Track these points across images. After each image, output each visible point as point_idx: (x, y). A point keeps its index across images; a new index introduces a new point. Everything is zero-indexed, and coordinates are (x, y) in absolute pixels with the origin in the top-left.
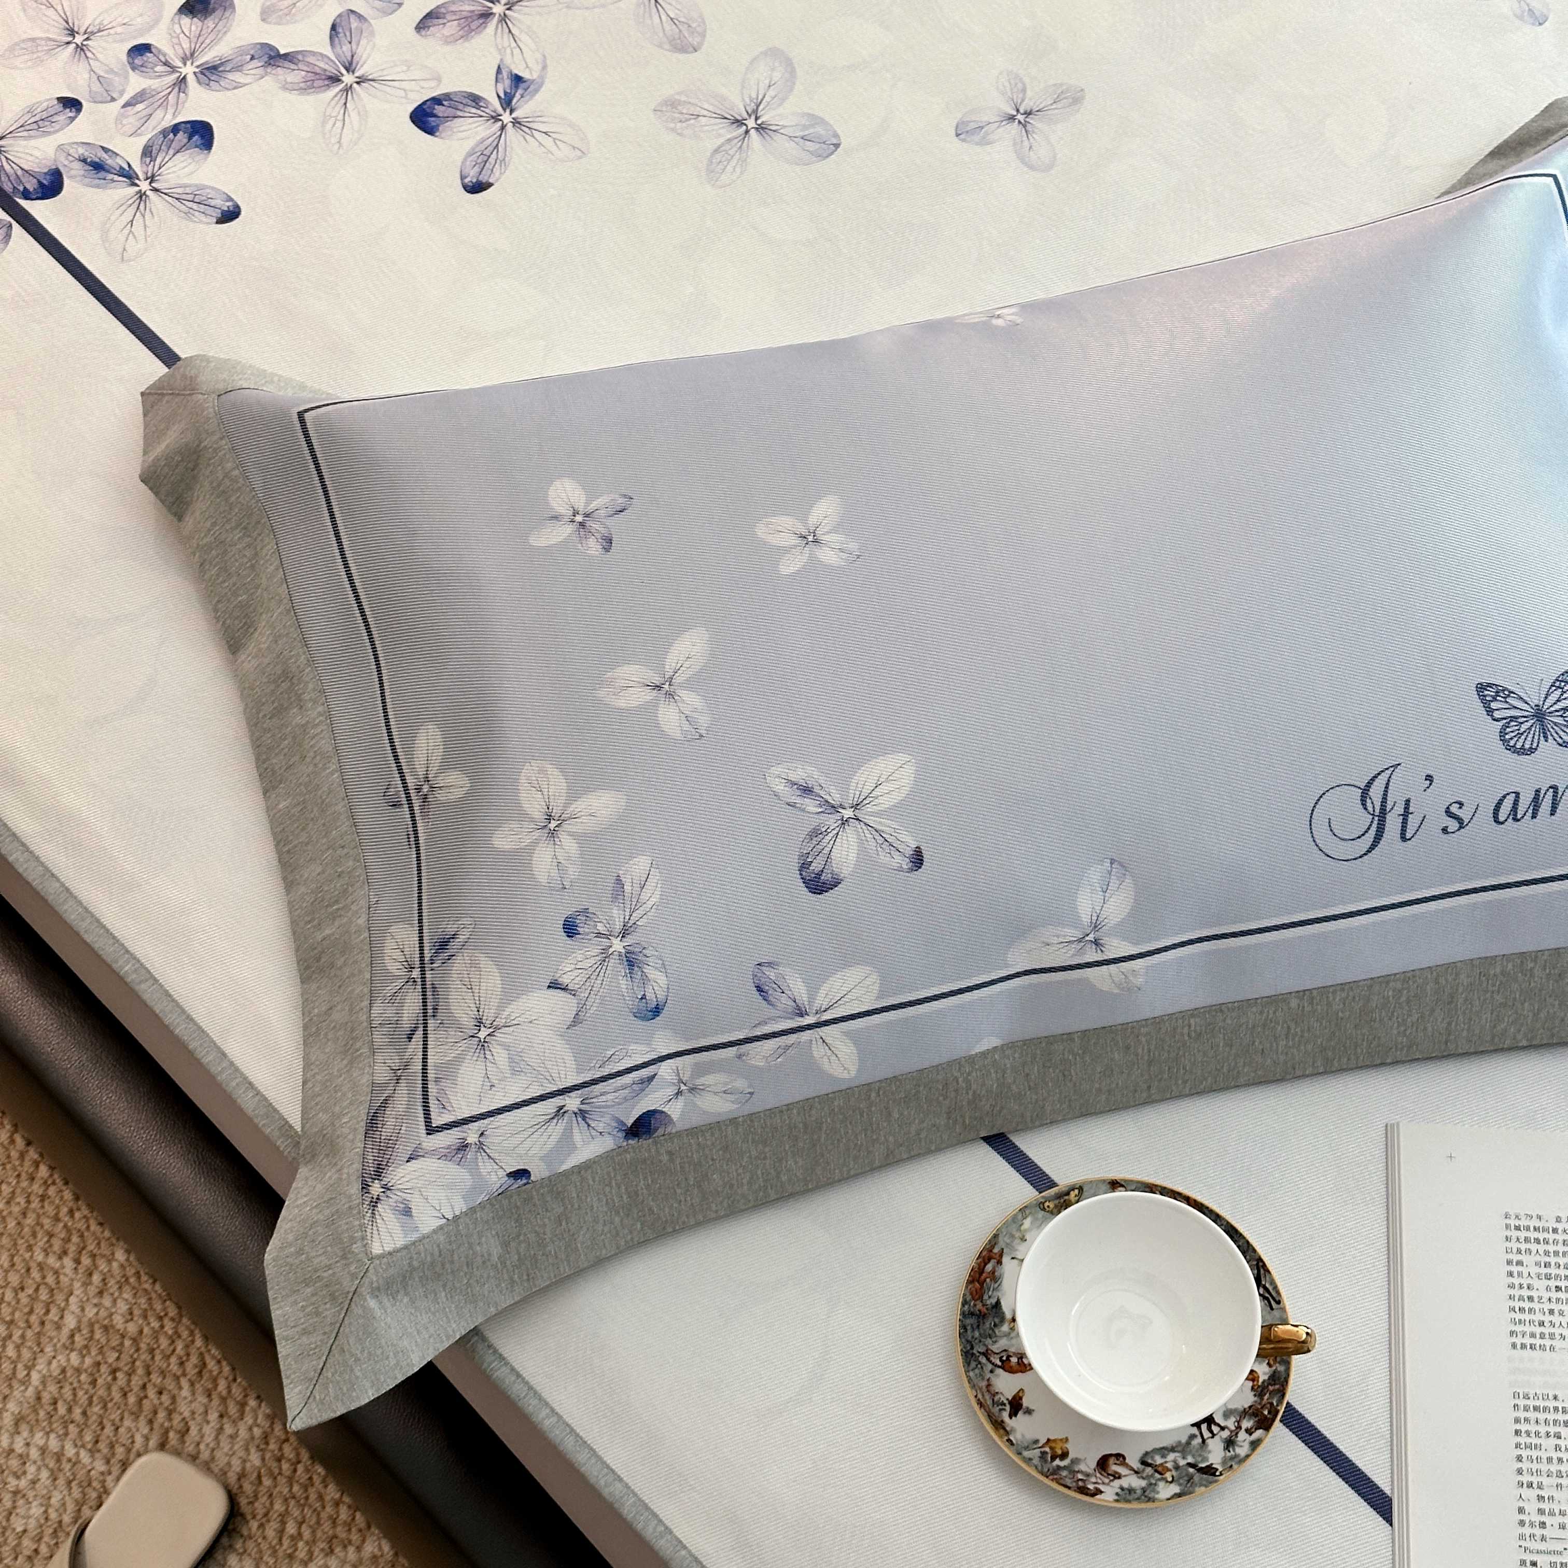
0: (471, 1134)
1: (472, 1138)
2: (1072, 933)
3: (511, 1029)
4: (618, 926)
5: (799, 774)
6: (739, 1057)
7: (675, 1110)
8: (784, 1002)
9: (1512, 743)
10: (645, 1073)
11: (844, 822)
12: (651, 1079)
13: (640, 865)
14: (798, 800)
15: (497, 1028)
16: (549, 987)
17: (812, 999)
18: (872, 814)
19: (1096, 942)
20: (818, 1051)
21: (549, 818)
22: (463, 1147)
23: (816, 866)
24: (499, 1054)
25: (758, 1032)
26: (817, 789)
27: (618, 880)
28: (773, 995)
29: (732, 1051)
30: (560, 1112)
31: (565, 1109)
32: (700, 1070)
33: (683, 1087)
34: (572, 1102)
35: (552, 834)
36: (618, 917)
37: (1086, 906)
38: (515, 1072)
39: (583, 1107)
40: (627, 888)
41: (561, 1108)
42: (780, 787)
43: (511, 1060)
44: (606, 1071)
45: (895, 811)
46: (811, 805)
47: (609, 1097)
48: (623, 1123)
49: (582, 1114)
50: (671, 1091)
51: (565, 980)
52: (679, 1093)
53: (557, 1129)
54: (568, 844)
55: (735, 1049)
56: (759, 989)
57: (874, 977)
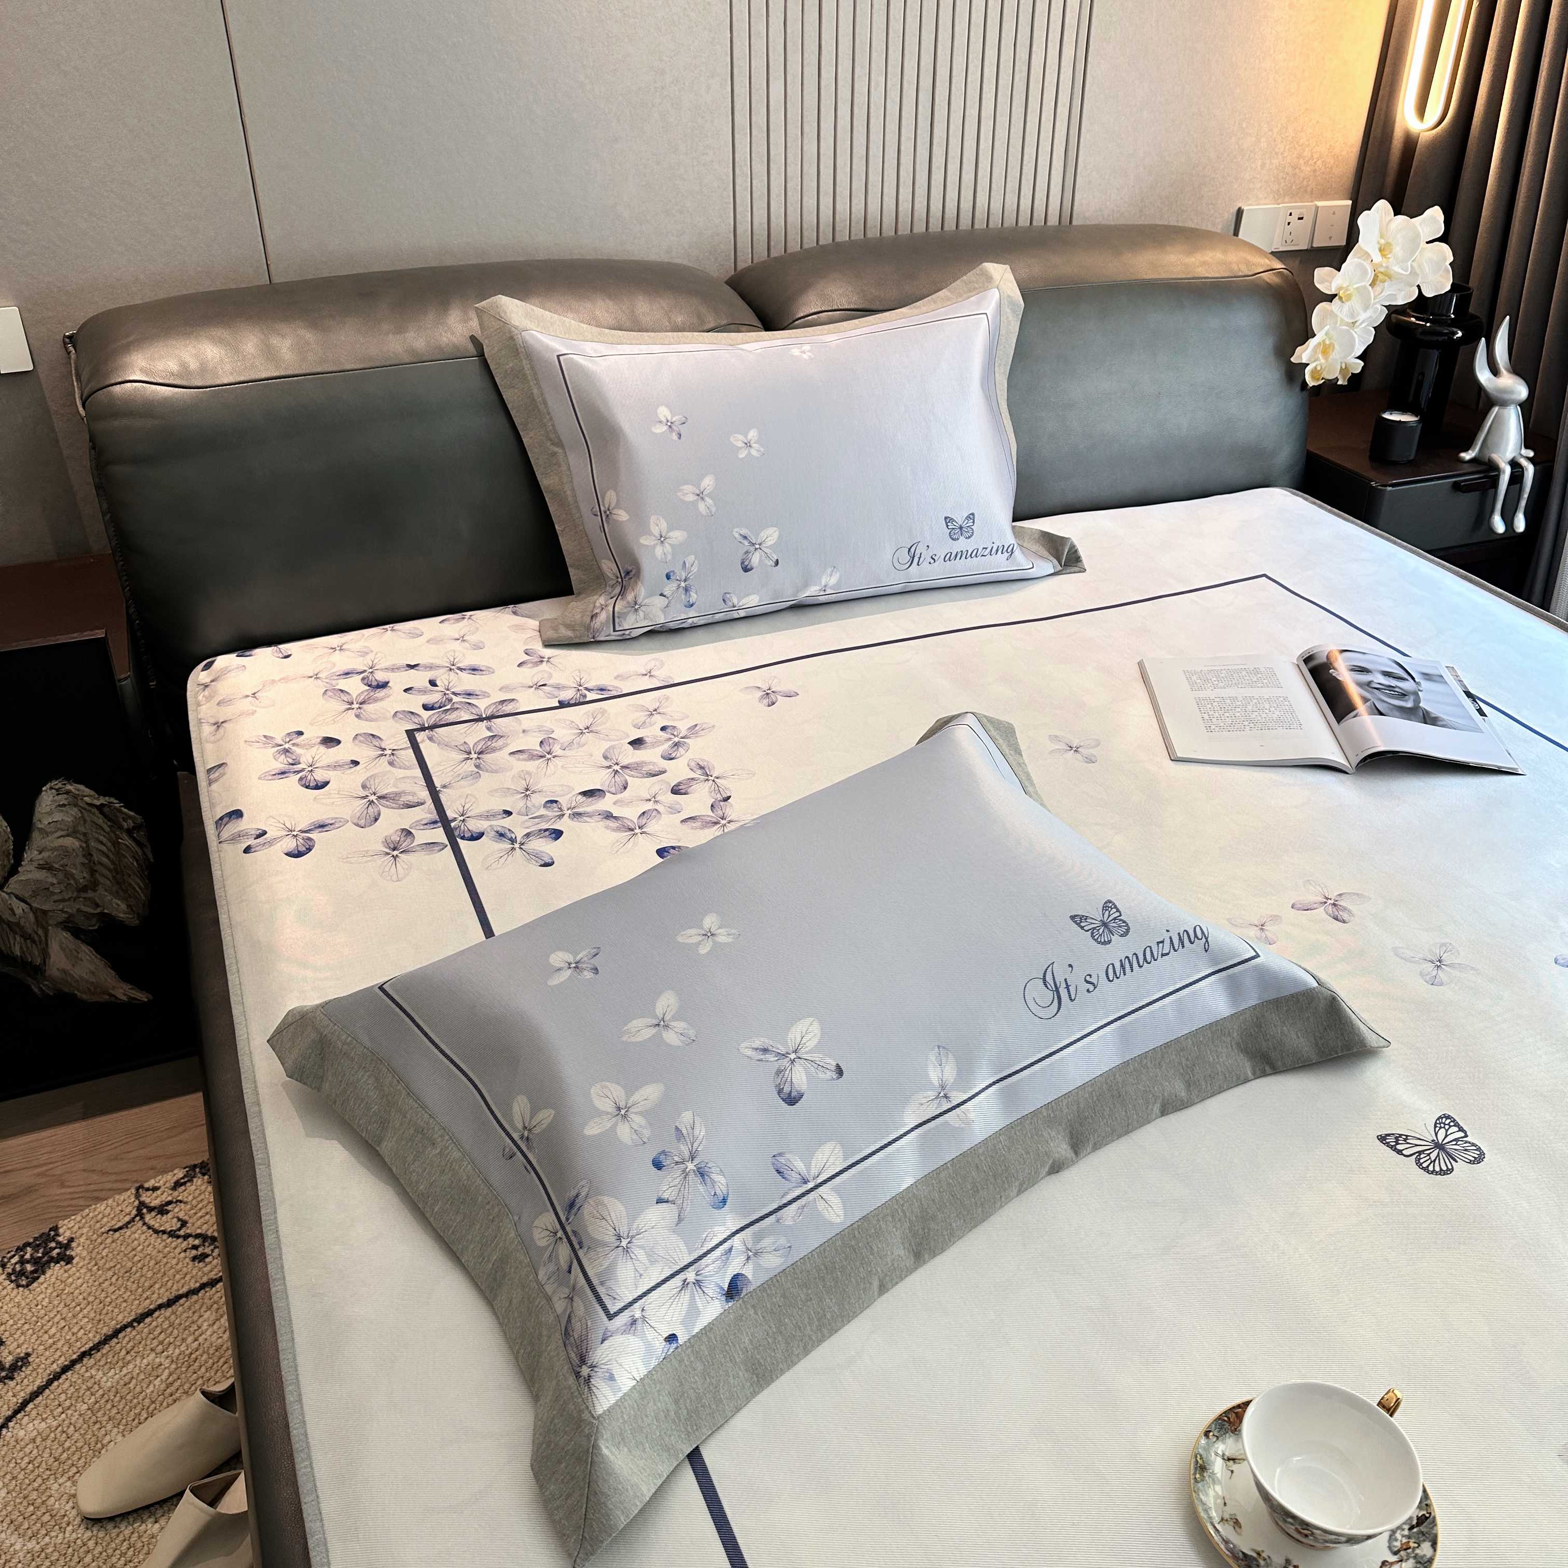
0: (636, 1311)
1: (638, 1314)
2: (932, 1094)
3: (641, 1236)
4: (687, 1154)
5: (758, 1043)
6: (778, 1221)
7: (748, 1271)
8: (794, 1176)
9: (1099, 940)
10: (726, 1246)
11: (793, 1061)
12: (730, 1249)
13: (687, 1117)
14: (762, 1057)
15: (633, 1237)
16: (657, 1203)
17: (808, 1171)
18: (807, 1053)
19: (946, 1096)
20: (821, 1205)
21: (619, 1109)
22: (634, 1322)
23: (787, 1089)
24: (639, 1253)
25: (785, 1201)
26: (770, 1048)
27: (677, 1128)
28: (787, 1173)
29: (772, 1219)
30: (685, 1284)
31: (688, 1281)
32: (758, 1237)
33: (750, 1254)
34: (690, 1275)
35: (625, 1117)
36: (685, 1150)
37: (934, 1076)
38: (652, 1262)
39: (699, 1278)
40: (684, 1131)
41: (685, 1280)
42: (749, 1053)
43: (648, 1255)
44: (705, 1250)
45: (816, 1049)
46: (771, 1058)
47: (711, 1268)
48: (722, 1288)
49: (698, 1283)
50: (743, 1258)
51: (665, 1196)
52: (748, 1258)
53: (686, 1296)
54: (637, 1120)
55: (774, 1216)
56: (779, 1172)
57: (838, 1147)
